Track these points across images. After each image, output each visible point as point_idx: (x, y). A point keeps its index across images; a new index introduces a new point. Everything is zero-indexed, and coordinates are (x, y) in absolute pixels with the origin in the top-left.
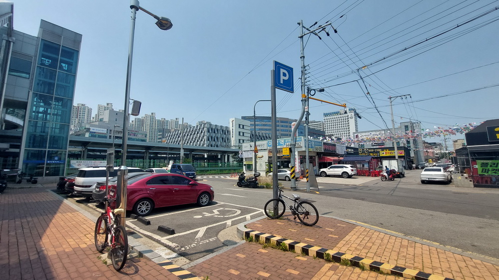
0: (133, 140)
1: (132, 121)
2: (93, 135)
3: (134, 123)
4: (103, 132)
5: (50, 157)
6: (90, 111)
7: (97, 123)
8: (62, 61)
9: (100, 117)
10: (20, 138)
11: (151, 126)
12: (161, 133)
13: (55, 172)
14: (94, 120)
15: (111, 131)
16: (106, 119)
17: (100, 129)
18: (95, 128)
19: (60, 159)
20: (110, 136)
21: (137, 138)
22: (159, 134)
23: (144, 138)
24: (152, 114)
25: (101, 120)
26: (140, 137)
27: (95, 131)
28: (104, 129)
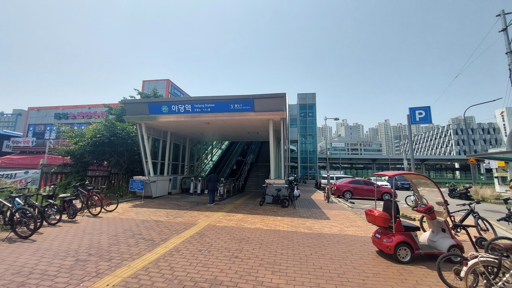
0: (369, 151)
1: (367, 132)
2: (335, 149)
3: (368, 133)
4: (342, 146)
5: (311, 170)
6: (331, 129)
7: (337, 139)
8: (309, 113)
9: (339, 134)
10: (297, 158)
11: (386, 133)
12: (398, 141)
13: (314, 178)
14: (335, 136)
15: (348, 144)
16: (343, 135)
17: (339, 144)
18: (336, 144)
19: (315, 170)
20: (348, 149)
21: (372, 148)
22: (395, 141)
23: (380, 148)
24: (386, 121)
25: (340, 136)
26: (374, 147)
27: (336, 146)
28: (342, 144)
